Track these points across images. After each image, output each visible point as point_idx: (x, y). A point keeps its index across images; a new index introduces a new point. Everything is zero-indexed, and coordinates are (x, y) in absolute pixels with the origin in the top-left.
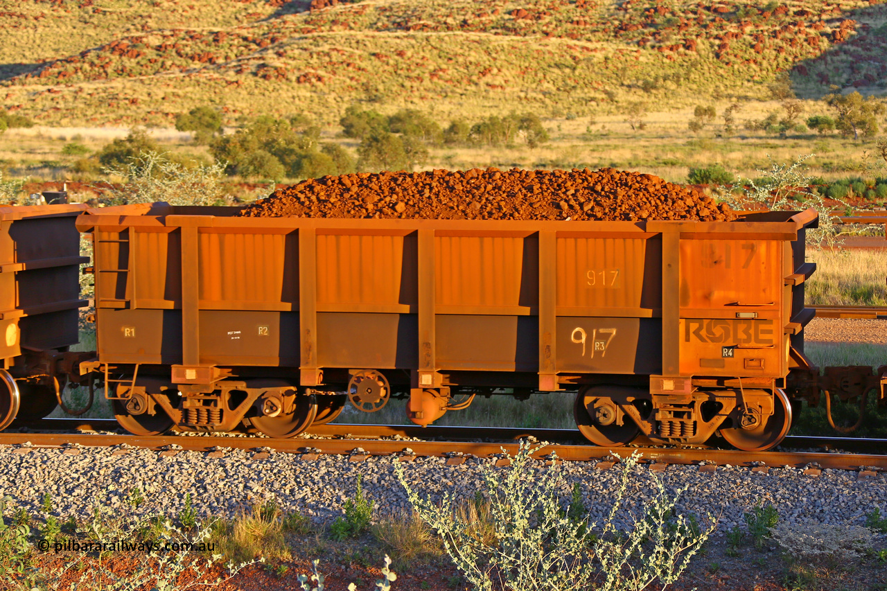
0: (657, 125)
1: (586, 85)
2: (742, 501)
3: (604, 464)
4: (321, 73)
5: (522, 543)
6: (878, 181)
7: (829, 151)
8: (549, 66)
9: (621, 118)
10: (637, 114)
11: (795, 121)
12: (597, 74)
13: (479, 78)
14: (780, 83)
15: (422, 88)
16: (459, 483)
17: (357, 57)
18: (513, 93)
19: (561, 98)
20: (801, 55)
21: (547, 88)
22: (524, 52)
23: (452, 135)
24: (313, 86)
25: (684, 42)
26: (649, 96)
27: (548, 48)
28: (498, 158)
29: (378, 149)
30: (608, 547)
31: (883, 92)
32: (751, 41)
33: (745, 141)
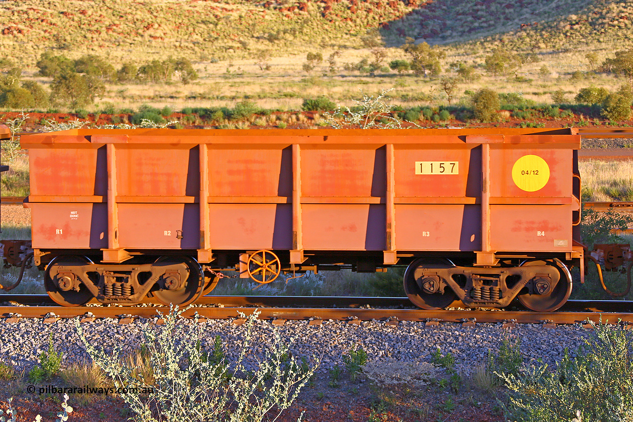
0: (279, 67)
1: (226, 36)
2: (341, 346)
3: (238, 320)
4: (21, 26)
5: (174, 382)
6: (441, 108)
7: (406, 86)
8: (197, 23)
9: (252, 61)
10: (264, 59)
11: (381, 64)
12: (234, 28)
13: (144, 32)
14: (370, 36)
15: (100, 39)
16: (128, 338)
17: (49, 15)
18: (170, 42)
19: (207, 46)
20: (385, 15)
21: (196, 39)
22: (178, 12)
23: (123, 75)
24: (15, 37)
25: (298, 5)
26: (273, 45)
27: (196, 9)
28: (159, 92)
29: (66, 85)
30: (239, 383)
31: (445, 42)
32: (348, 4)
33: (345, 79)
